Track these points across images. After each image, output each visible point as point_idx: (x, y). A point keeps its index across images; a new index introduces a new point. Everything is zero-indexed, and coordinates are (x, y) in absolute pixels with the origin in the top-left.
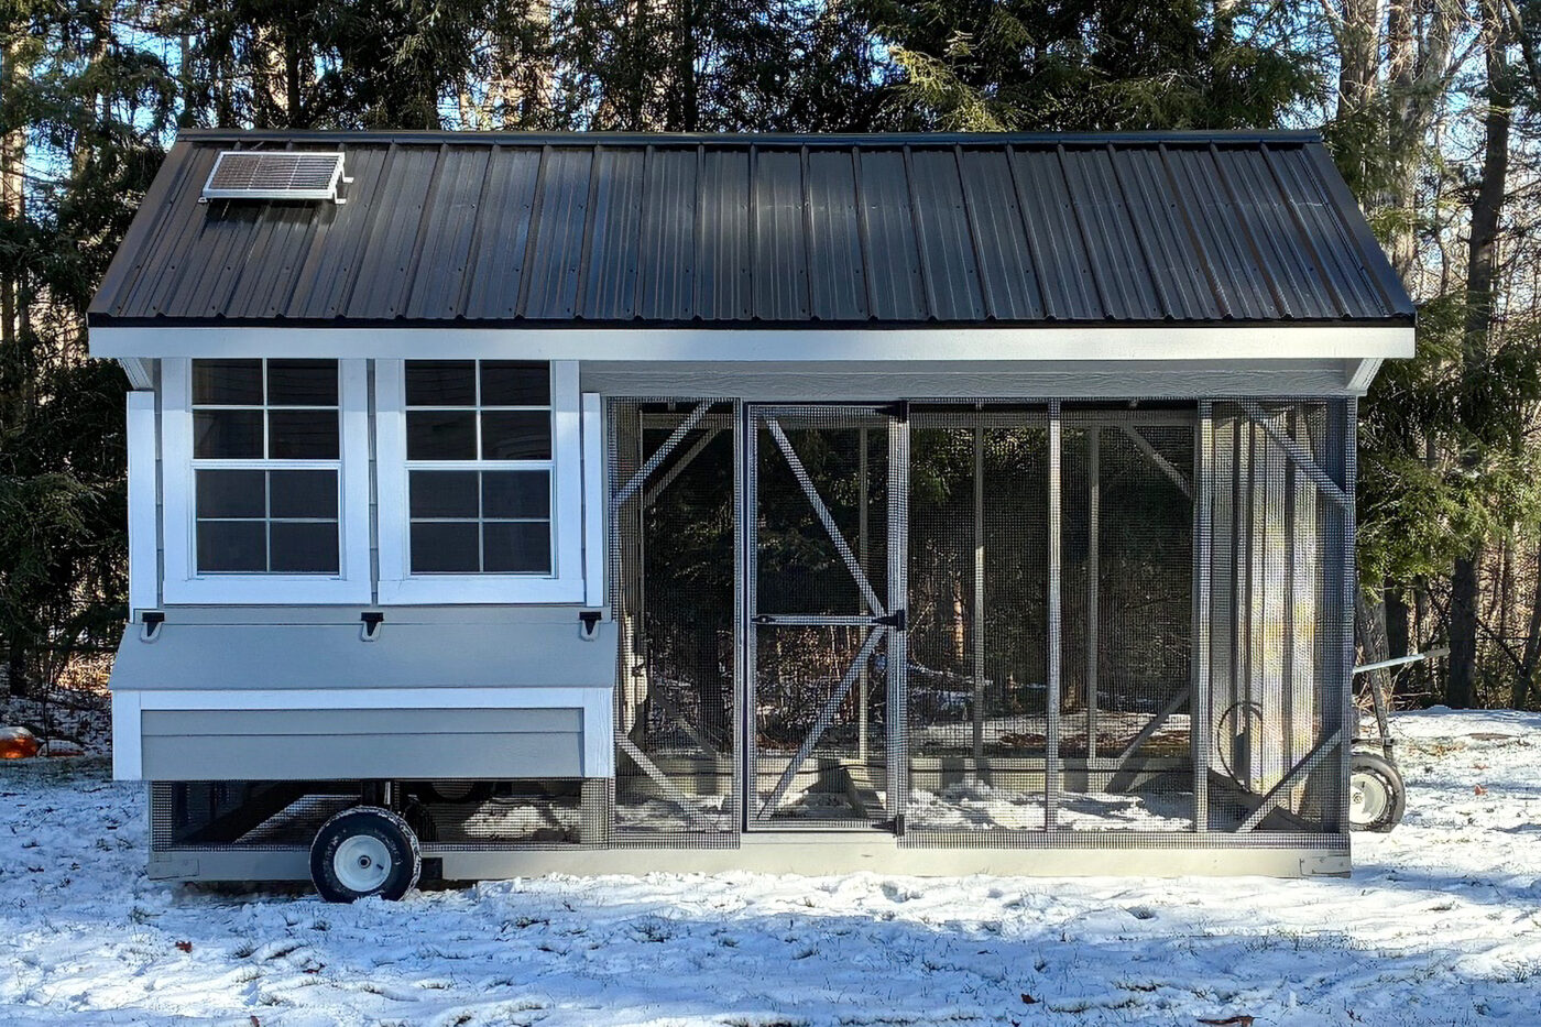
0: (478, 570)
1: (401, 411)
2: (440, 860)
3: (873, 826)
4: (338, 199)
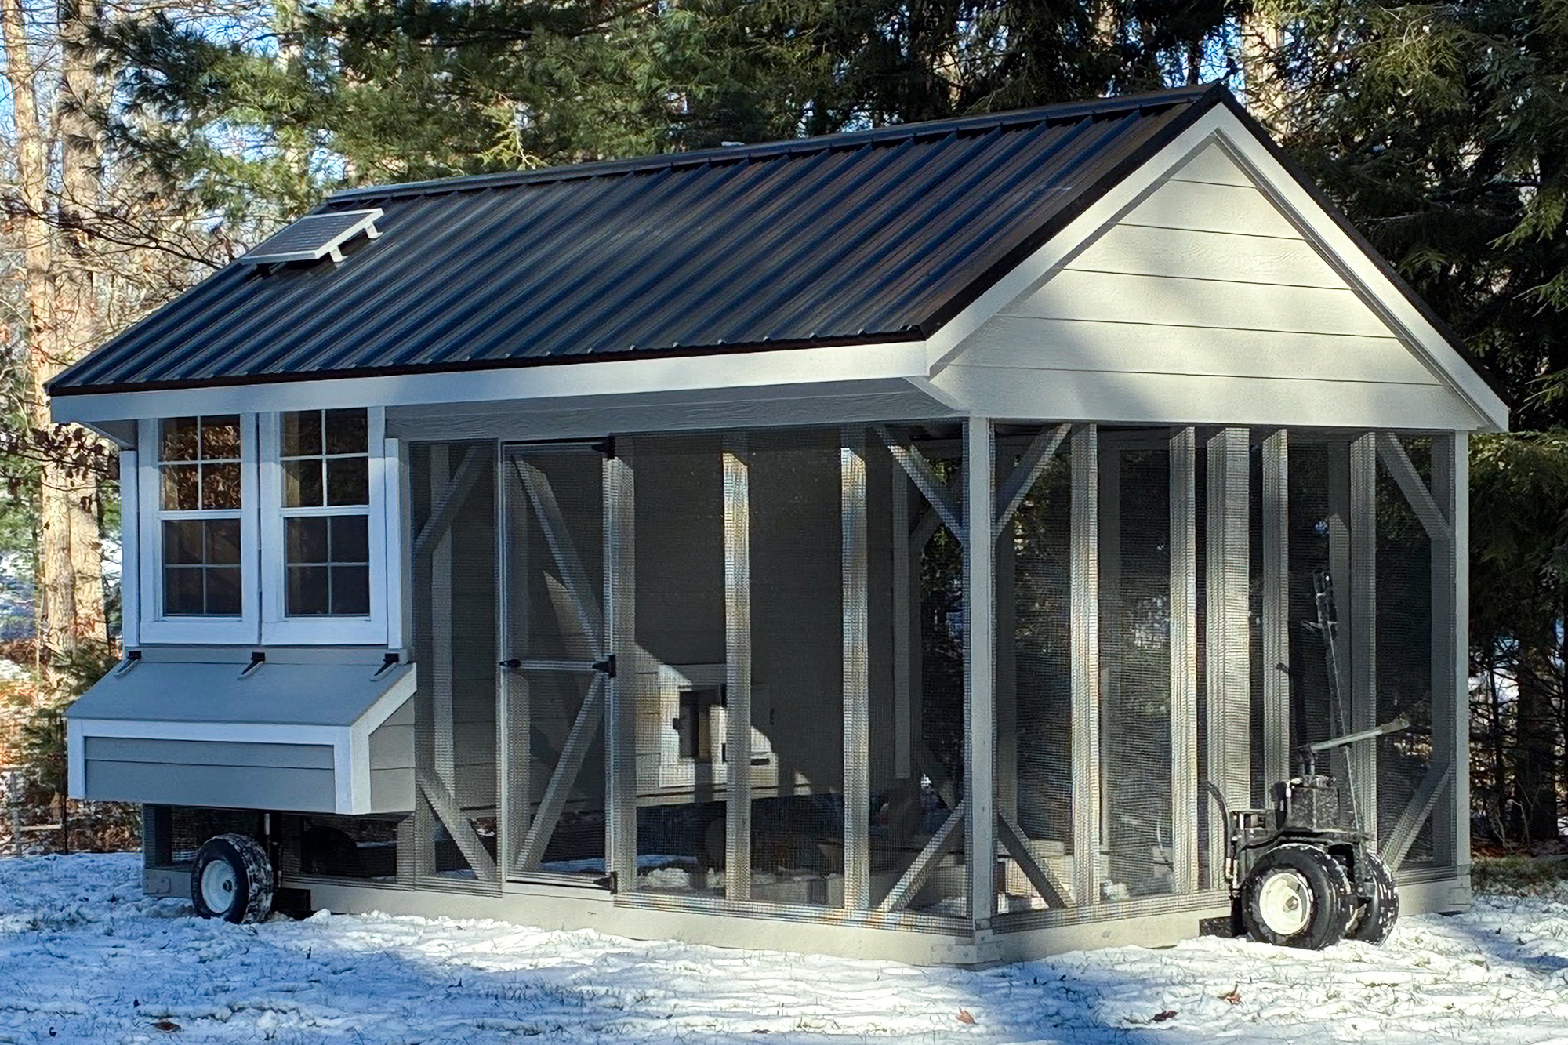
0: (327, 612)
1: (276, 462)
2: (308, 892)
3: (595, 882)
4: (338, 257)
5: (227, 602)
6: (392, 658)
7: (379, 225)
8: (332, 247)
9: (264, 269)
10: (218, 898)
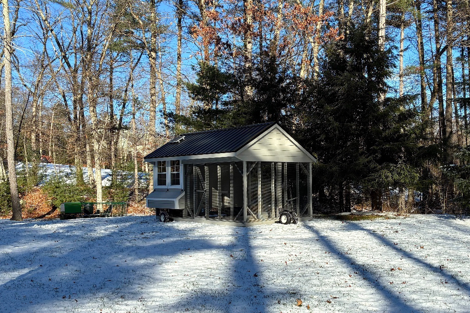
0: (175, 185)
1: (170, 167)
2: (173, 218)
3: (204, 217)
4: (179, 142)
5: (164, 184)
6: (182, 190)
7: (185, 138)
8: (178, 141)
9: (171, 143)
10: (163, 219)
